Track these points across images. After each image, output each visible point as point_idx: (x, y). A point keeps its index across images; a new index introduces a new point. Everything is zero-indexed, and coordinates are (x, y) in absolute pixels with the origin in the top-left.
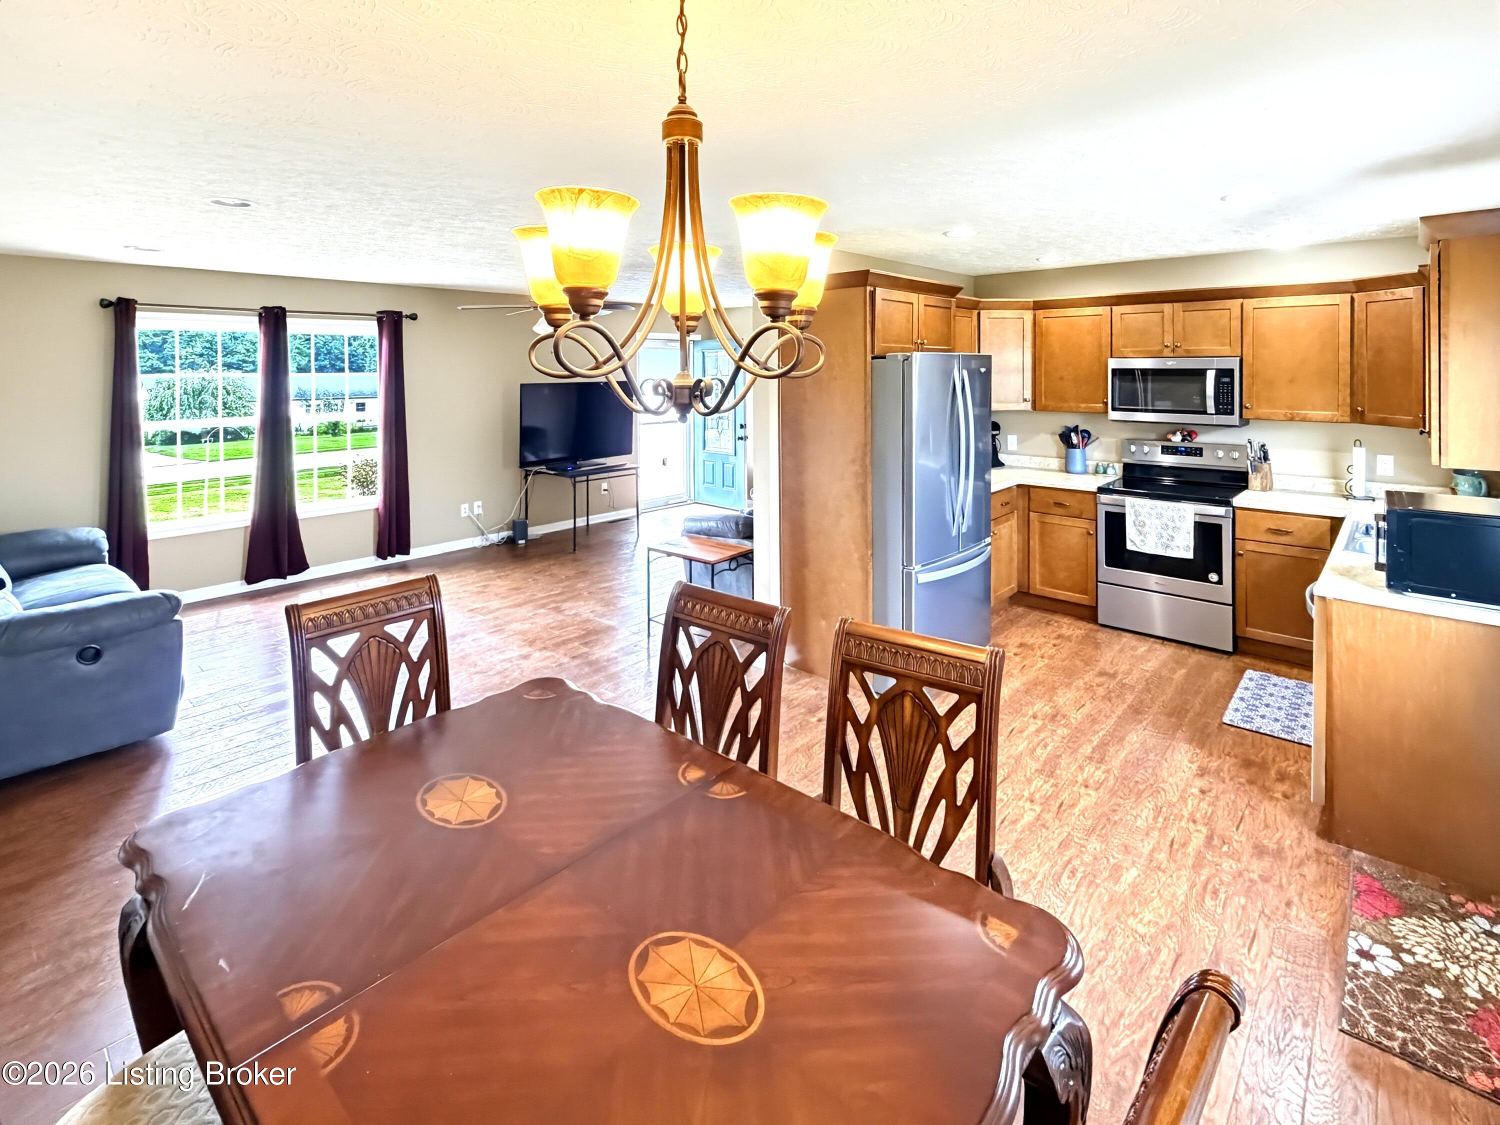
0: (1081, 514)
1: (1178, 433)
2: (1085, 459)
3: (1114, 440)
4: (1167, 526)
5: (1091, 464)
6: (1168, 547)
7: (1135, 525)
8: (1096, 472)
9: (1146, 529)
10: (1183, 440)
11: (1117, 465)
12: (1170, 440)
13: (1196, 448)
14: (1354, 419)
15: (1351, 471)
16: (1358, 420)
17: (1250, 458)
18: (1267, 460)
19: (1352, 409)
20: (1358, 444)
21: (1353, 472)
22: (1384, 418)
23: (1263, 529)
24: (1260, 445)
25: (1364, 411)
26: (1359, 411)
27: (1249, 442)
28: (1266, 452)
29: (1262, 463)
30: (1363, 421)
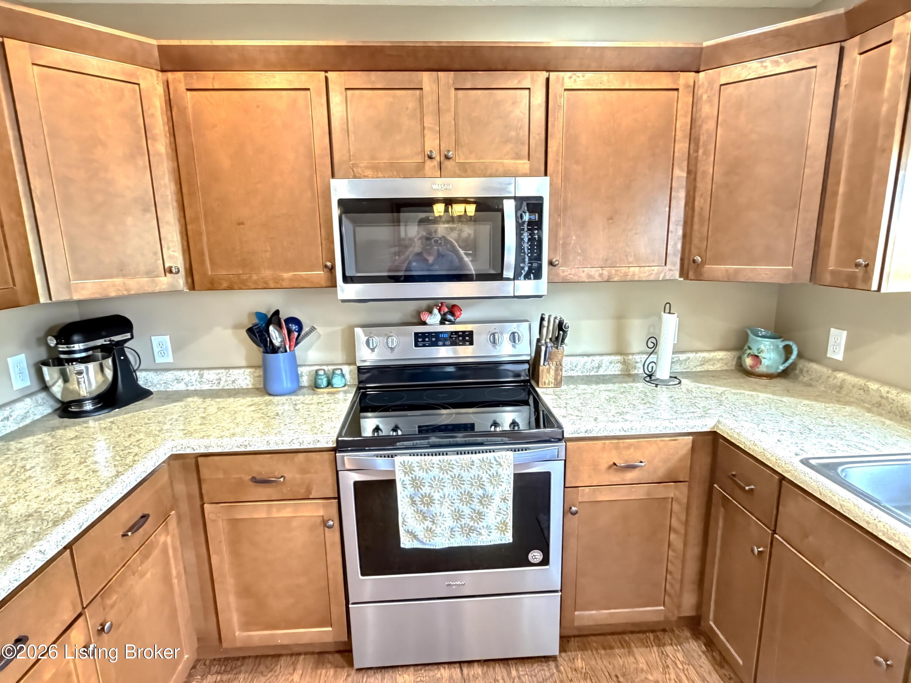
0: (309, 491)
1: (436, 311)
2: (294, 365)
3: (338, 328)
4: (470, 495)
5: (305, 373)
6: (472, 529)
7: (413, 503)
8: (315, 386)
9: (436, 509)
10: (442, 322)
11: (346, 369)
12: (424, 323)
13: (464, 332)
14: (683, 273)
15: (651, 345)
16: (691, 275)
17: (543, 342)
18: (563, 341)
19: (682, 260)
20: (668, 308)
21: (656, 345)
22: (737, 271)
23: (604, 466)
24: (557, 321)
25: (703, 263)
26: (694, 261)
27: (542, 319)
28: (565, 332)
29: (557, 348)
30: (699, 277)
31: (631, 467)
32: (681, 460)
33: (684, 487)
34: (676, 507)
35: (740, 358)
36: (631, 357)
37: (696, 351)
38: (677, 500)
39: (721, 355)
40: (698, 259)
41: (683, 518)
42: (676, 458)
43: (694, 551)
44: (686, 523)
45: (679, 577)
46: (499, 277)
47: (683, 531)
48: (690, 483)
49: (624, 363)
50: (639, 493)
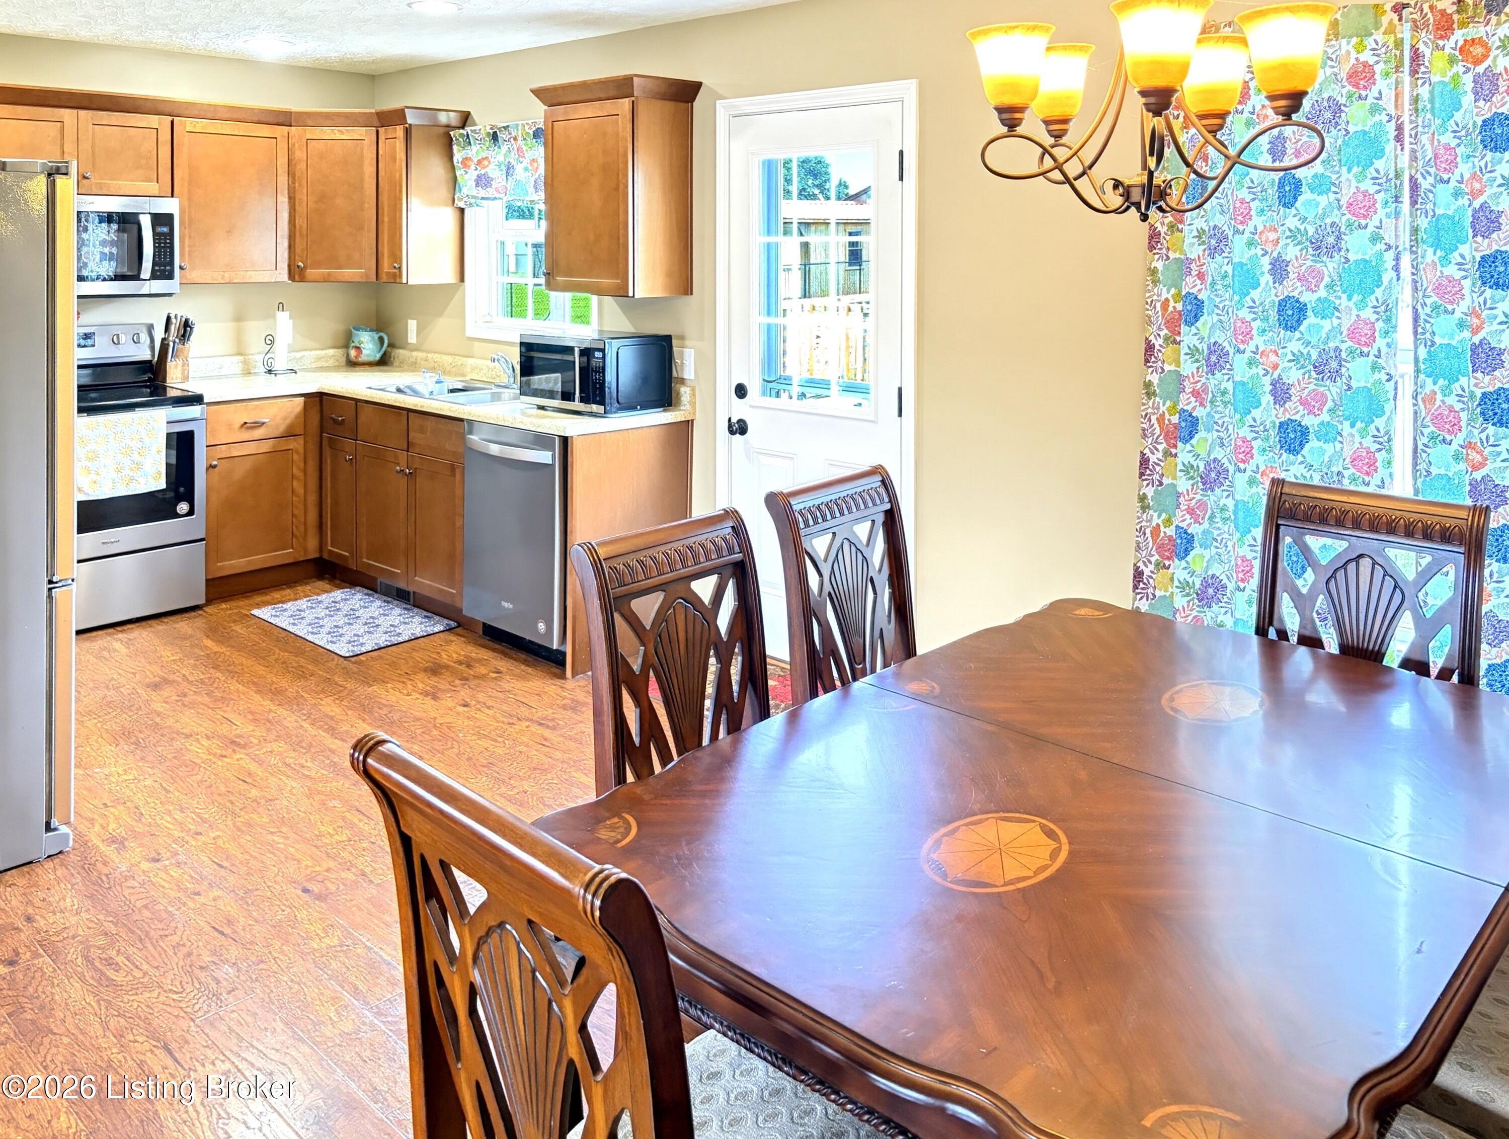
14: (291, 277)
15: (269, 342)
16: (297, 277)
17: (171, 338)
18: (188, 339)
19: (289, 266)
20: (281, 306)
21: (272, 342)
22: (329, 274)
23: (238, 425)
24: (184, 319)
25: (305, 267)
26: (298, 266)
27: (169, 319)
28: (191, 328)
29: (184, 344)
30: (302, 279)
31: (259, 425)
32: (297, 417)
33: (301, 440)
34: (296, 457)
35: (348, 355)
36: (250, 357)
37: (311, 350)
38: (297, 452)
39: (331, 352)
40: (301, 264)
41: (302, 465)
42: (293, 416)
43: (312, 498)
44: (305, 472)
45: (303, 520)
46: (136, 277)
47: (302, 478)
48: (305, 435)
49: (245, 362)
50: (266, 447)
